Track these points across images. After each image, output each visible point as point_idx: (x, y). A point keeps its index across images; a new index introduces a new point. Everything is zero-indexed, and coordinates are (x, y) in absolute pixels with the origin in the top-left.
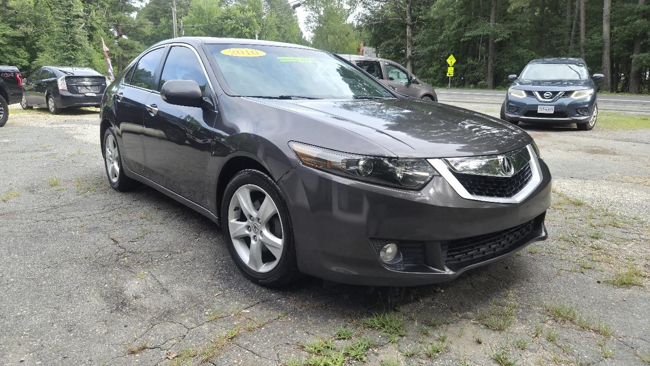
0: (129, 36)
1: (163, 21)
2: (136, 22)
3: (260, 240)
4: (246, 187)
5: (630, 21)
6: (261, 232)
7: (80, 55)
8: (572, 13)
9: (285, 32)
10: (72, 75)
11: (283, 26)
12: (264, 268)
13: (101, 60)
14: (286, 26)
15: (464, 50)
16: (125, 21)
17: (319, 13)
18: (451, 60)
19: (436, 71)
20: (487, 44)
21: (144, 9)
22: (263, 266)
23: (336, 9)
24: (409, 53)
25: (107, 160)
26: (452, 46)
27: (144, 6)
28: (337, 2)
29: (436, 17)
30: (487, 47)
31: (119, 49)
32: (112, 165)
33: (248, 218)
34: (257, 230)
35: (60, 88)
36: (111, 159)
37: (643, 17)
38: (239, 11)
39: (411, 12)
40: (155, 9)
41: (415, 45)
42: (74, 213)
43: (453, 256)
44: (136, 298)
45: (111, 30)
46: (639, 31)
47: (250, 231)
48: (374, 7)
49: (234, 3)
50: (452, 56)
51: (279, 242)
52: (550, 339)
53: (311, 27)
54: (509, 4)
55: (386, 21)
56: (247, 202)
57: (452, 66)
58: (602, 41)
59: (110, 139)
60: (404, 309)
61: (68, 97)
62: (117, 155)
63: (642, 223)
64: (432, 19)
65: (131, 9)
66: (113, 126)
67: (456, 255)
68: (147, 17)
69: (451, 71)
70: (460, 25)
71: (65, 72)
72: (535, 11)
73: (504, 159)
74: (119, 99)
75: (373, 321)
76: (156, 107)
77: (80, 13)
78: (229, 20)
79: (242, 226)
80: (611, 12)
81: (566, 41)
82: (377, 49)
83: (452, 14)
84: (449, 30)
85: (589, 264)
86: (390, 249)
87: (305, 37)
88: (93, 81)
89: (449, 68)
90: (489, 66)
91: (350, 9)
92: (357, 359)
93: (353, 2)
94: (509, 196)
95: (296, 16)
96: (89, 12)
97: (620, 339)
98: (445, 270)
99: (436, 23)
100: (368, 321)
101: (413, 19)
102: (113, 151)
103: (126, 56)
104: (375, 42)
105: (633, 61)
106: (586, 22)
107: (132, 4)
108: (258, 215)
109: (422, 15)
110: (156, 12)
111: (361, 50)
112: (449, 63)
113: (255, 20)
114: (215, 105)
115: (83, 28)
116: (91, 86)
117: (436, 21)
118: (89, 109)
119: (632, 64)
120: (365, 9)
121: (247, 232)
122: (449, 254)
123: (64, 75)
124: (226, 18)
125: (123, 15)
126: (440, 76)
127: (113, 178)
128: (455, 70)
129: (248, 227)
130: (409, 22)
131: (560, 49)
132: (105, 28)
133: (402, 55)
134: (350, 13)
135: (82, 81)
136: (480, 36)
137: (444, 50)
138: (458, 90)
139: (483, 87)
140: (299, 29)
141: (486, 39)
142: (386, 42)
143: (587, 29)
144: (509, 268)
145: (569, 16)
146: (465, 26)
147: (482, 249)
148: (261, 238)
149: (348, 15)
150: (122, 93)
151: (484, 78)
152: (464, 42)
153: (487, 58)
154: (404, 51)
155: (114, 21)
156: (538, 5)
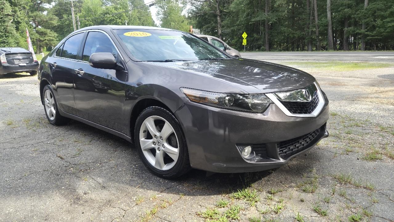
0: (43, 26)
1: (65, 16)
2: (47, 17)
3: (162, 150)
4: (152, 117)
5: (342, 10)
6: (163, 145)
7: (11, 40)
8: (310, 7)
9: (144, 21)
10: (9, 52)
11: (142, 18)
12: (166, 168)
13: (25, 42)
14: (144, 18)
15: (252, 29)
16: (40, 17)
17: (164, 9)
18: (245, 35)
19: (236, 42)
20: (264, 25)
21: (52, 9)
22: (165, 166)
23: (175, 7)
24: (220, 32)
25: (46, 107)
26: (244, 27)
27: (52, 7)
28: (175, 3)
29: (234, 10)
30: (264, 27)
31: (37, 34)
32: (50, 109)
33: (153, 137)
34: (160, 144)
35: (2, 61)
36: (49, 105)
37: (348, 8)
38: (114, 9)
39: (219, 8)
40: (59, 9)
41: (223, 27)
42: (28, 142)
43: (282, 151)
44: (85, 194)
45: (31, 23)
46: (347, 15)
47: (155, 145)
48: (198, 5)
49: (110, 4)
50: (245, 33)
51: (176, 150)
52: (342, 195)
53: (160, 18)
54: (275, 2)
55: (205, 14)
56: (152, 126)
57: (245, 39)
58: (327, 22)
59: (48, 93)
60: (254, 185)
61: (8, 67)
62: (53, 102)
63: (371, 123)
64: (232, 11)
65: (43, 10)
66: (50, 84)
67: (284, 150)
68: (54, 14)
69: (245, 42)
70: (248, 15)
71: (5, 51)
72: (289, 6)
73: (306, 91)
74: (54, 67)
75: (238, 194)
76: (82, 70)
77: (9, 13)
78: (108, 15)
79: (149, 143)
80: (331, 5)
81: (308, 23)
82: (201, 30)
83: (243, 8)
84: (242, 18)
85: (350, 149)
86: (248, 149)
87: (156, 24)
88: (23, 56)
89: (244, 40)
90: (266, 38)
91: (183, 7)
92: (235, 219)
93: (184, 3)
94: (310, 113)
95: (150, 12)
96: (15, 12)
97: (379, 191)
98: (280, 160)
99: (234, 14)
100: (235, 194)
101: (221, 12)
102: (50, 100)
103: (42, 39)
104: (199, 26)
105: (345, 32)
106: (318, 11)
107: (44, 6)
108: (160, 135)
109: (226, 9)
110: (60, 11)
111: (191, 31)
112: (244, 37)
113: (124, 14)
114: (125, 67)
115: (12, 23)
116: (23, 59)
117: (234, 13)
118: (21, 74)
119: (344, 34)
120: (192, 6)
121: (153, 146)
122: (280, 150)
123: (4, 53)
124: (106, 14)
125: (38, 13)
126: (238, 45)
127: (51, 117)
128: (247, 41)
129: (154, 143)
130: (218, 14)
131: (304, 27)
132: (27, 22)
133: (216, 33)
134: (183, 9)
135: (17, 56)
136: (260, 21)
137: (240, 30)
138: (250, 52)
139: (264, 50)
140: (152, 19)
141: (263, 23)
142: (207, 26)
143: (319, 15)
144: (307, 155)
145: (308, 8)
146: (251, 15)
147: (297, 146)
148: (163, 149)
149: (182, 10)
150: (55, 63)
151: (263, 45)
152: (251, 24)
153: (265, 33)
154: (217, 31)
155: (32, 17)
156: (291, 2)
